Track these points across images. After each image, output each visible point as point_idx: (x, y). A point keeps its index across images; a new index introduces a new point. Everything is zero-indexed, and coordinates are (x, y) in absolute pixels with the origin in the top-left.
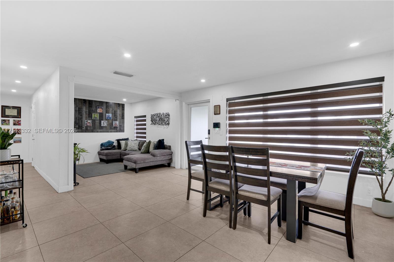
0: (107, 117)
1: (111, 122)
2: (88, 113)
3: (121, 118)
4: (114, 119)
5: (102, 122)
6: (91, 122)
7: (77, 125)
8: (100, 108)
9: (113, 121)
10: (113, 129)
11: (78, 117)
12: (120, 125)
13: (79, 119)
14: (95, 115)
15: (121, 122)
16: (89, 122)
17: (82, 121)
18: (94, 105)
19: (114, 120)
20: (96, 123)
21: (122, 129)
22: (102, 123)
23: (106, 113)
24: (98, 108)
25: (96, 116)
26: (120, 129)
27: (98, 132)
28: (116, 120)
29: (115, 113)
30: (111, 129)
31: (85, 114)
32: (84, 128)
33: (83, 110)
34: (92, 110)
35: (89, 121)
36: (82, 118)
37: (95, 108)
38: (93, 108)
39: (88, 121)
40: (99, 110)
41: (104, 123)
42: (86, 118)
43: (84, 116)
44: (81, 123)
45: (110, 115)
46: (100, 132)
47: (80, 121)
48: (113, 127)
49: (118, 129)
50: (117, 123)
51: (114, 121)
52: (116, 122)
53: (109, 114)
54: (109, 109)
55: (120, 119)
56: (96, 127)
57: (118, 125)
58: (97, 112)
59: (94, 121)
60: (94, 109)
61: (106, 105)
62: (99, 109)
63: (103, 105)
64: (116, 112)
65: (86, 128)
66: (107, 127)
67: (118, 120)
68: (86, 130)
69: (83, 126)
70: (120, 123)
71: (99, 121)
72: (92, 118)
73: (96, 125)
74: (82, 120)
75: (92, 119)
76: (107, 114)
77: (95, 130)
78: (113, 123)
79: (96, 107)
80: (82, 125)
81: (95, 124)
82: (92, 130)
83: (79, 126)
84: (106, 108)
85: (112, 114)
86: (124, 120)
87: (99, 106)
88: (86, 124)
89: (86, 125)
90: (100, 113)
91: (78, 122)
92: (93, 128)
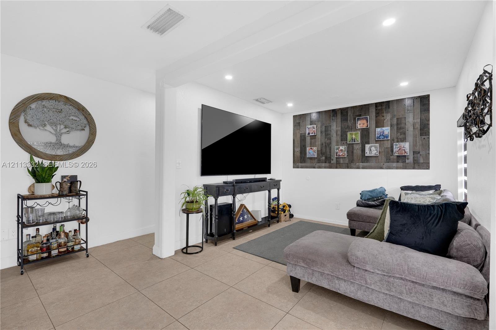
0: (379, 136)
1: (389, 146)
2: (339, 133)
3: (418, 132)
4: (397, 138)
5: (367, 146)
6: (344, 150)
7: (324, 156)
8: (363, 119)
9: (394, 144)
10: (395, 161)
11: (325, 143)
12: (414, 152)
13: (326, 145)
14: (352, 135)
15: (419, 142)
16: (341, 150)
17: (330, 149)
18: (350, 115)
19: (396, 140)
20: (355, 151)
21: (421, 161)
22: (367, 150)
23: (377, 126)
24: (358, 119)
25: (355, 136)
26: (414, 160)
27: (358, 168)
28: (404, 140)
29: (401, 123)
30: (388, 160)
31: (335, 135)
32: (334, 161)
33: (333, 129)
34: (348, 127)
35: (341, 148)
36: (330, 143)
37: (353, 121)
38: (348, 121)
39: (339, 148)
40: (361, 124)
41: (372, 150)
42: (337, 142)
43: (335, 138)
44: (328, 153)
45: (387, 130)
46: (363, 168)
47: (328, 148)
48: (395, 157)
49: (410, 160)
50: (406, 146)
51: (398, 142)
52: (402, 144)
53: (384, 129)
54: (382, 118)
55: (415, 136)
56: (355, 158)
57: (408, 150)
58: (356, 130)
59: (351, 148)
60: (350, 123)
61: (376, 110)
62: (359, 122)
63: (369, 112)
64: (403, 119)
65: (337, 161)
66: (380, 158)
67: (410, 137)
68: (337, 163)
69: (332, 158)
70: (414, 145)
71: (361, 146)
72: (347, 141)
73: (355, 154)
74: (331, 147)
75: (347, 143)
76: (378, 130)
77: (352, 165)
78: (394, 147)
79: (355, 119)
80: (331, 155)
81: (353, 152)
82: (347, 164)
83: (326, 158)
84: (376, 117)
85: (391, 126)
86: (429, 138)
87: (360, 115)
88: (336, 153)
89: (337, 155)
90: (363, 130)
91: (324, 151)
92: (349, 161)
